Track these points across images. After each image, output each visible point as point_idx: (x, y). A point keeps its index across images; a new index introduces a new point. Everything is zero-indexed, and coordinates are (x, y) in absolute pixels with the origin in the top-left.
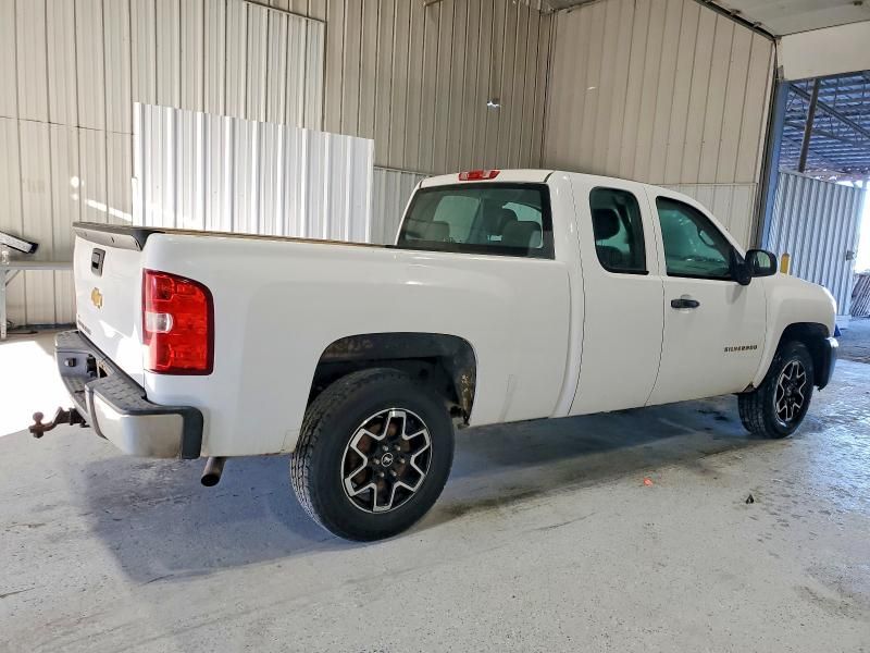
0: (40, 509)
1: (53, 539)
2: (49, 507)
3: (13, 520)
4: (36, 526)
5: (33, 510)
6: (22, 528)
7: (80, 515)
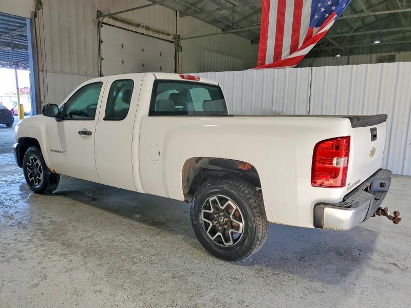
0: (386, 271)
1: (391, 256)
2: (381, 269)
3: (402, 272)
4: (395, 264)
5: (390, 272)
6: (400, 266)
7: (372, 259)
